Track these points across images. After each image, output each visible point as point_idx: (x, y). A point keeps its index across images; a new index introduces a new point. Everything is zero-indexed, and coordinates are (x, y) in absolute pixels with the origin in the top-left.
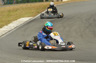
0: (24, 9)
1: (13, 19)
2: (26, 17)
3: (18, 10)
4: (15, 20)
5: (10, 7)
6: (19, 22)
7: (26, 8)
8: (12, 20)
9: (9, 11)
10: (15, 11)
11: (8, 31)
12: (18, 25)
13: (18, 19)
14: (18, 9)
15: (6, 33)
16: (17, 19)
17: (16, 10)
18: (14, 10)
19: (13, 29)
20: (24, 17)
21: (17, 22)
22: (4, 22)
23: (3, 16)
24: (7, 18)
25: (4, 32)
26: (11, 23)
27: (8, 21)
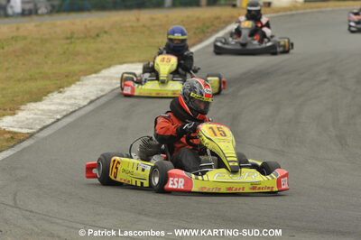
0: (127, 31)
3: (105, 35)
4: (91, 73)
5: (73, 24)
6: (106, 81)
7: (132, 27)
8: (80, 71)
9: (70, 38)
10: (94, 38)
11: (65, 113)
12: (102, 91)
13: (104, 68)
14: (106, 32)
15: (58, 120)
16: (100, 67)
17: (98, 35)
18: (90, 36)
19: (84, 106)
20: (124, 63)
21: (99, 81)
22: (50, 78)
23: (46, 57)
24: (61, 63)
25: (50, 117)
26: (78, 83)
27: (67, 76)
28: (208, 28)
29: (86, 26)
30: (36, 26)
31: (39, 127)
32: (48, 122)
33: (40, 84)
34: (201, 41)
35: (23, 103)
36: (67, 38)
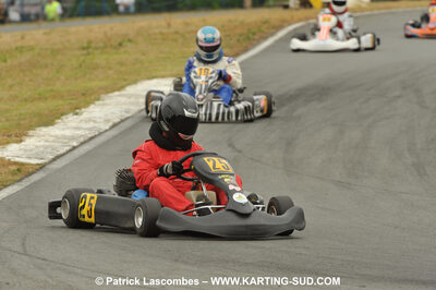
0: (155, 39)
1: (104, 83)
2: (163, 77)
3: (129, 44)
4: (113, 91)
5: (90, 31)
6: (132, 100)
7: (162, 34)
8: (101, 88)
9: (87, 48)
10: (115, 48)
11: (82, 140)
12: (127, 112)
13: (129, 84)
14: (130, 41)
15: (74, 148)
16: (124, 83)
17: (120, 44)
18: (111, 46)
19: (106, 131)
20: (153, 78)
21: (124, 99)
22: (62, 97)
23: (58, 72)
24: (76, 79)
25: (65, 144)
26: (97, 103)
27: (83, 94)
28: (254, 34)
29: (105, 33)
30: (45, 34)
31: (51, 157)
32: (62, 151)
33: (52, 104)
34: (246, 50)
35: (31, 127)
36: (84, 48)
